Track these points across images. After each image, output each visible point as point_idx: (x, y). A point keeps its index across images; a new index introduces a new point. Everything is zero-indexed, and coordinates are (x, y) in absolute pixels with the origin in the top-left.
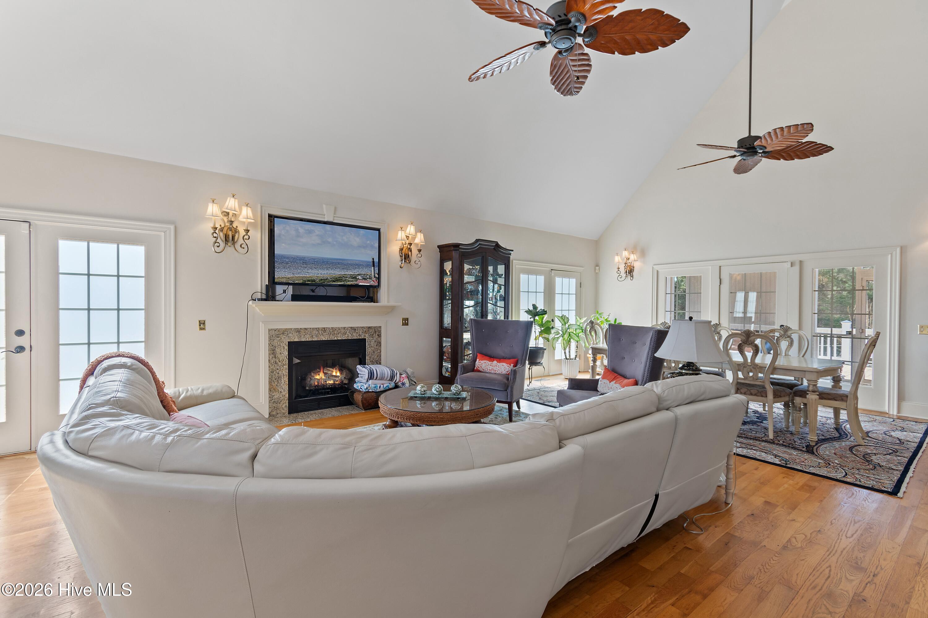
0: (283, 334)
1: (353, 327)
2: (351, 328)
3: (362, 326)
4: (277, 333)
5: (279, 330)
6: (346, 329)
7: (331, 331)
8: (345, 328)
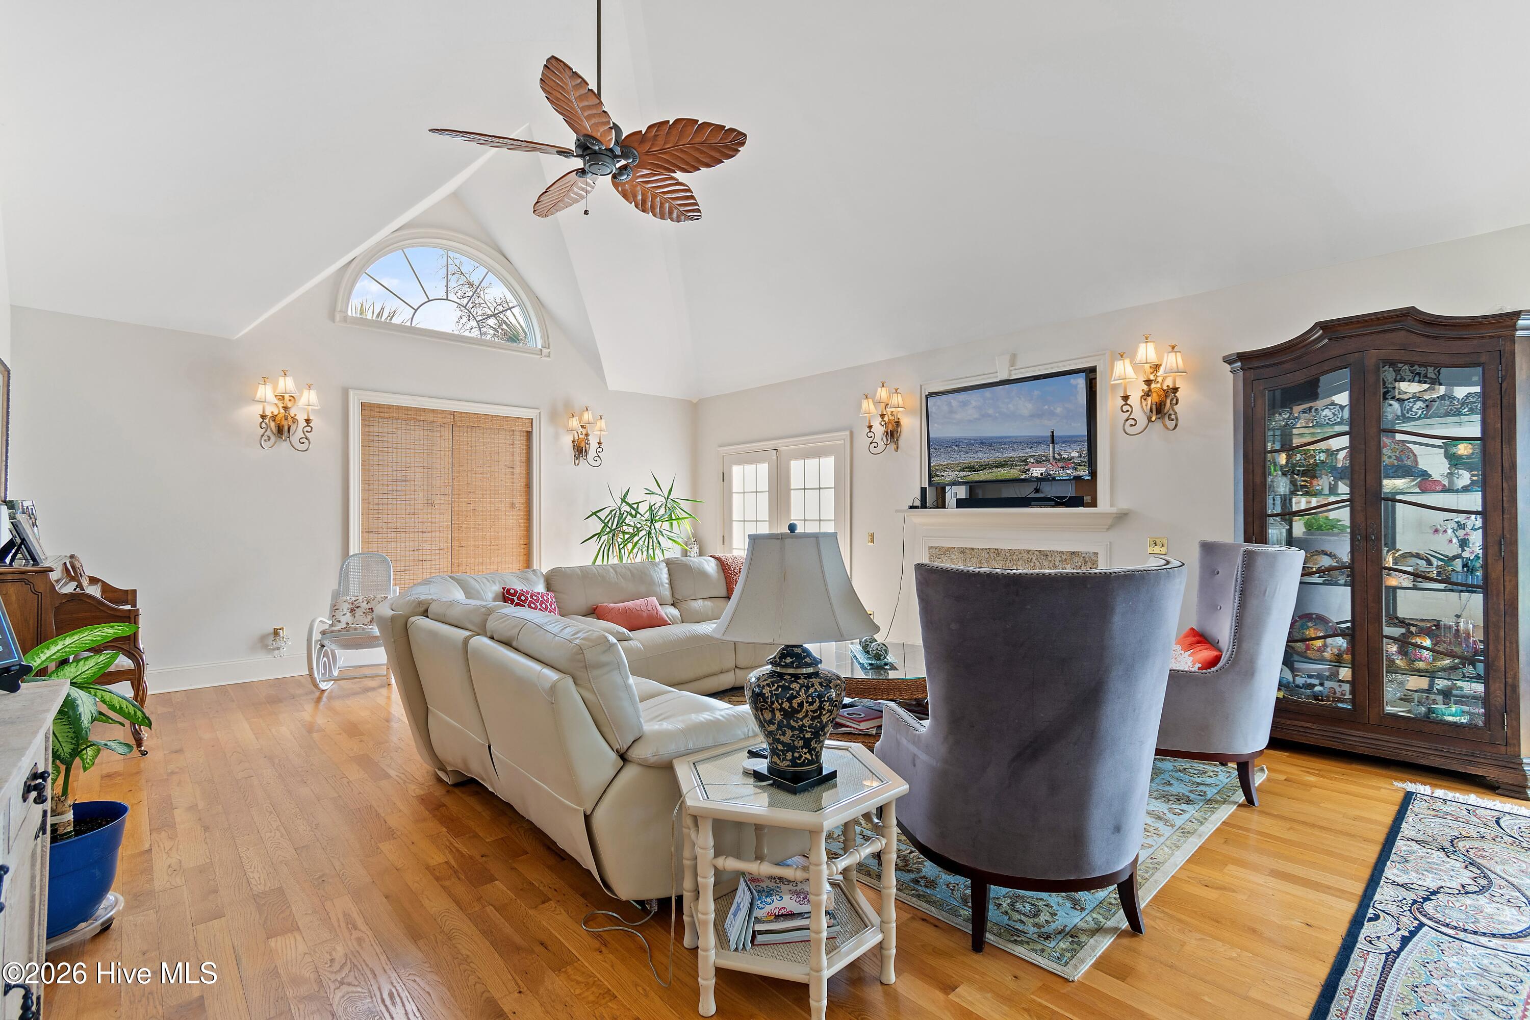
0: (945, 554)
1: (1043, 551)
2: (1040, 551)
3: (1059, 550)
4: (938, 553)
5: (940, 549)
6: (1030, 553)
7: (1008, 555)
8: (1030, 551)
